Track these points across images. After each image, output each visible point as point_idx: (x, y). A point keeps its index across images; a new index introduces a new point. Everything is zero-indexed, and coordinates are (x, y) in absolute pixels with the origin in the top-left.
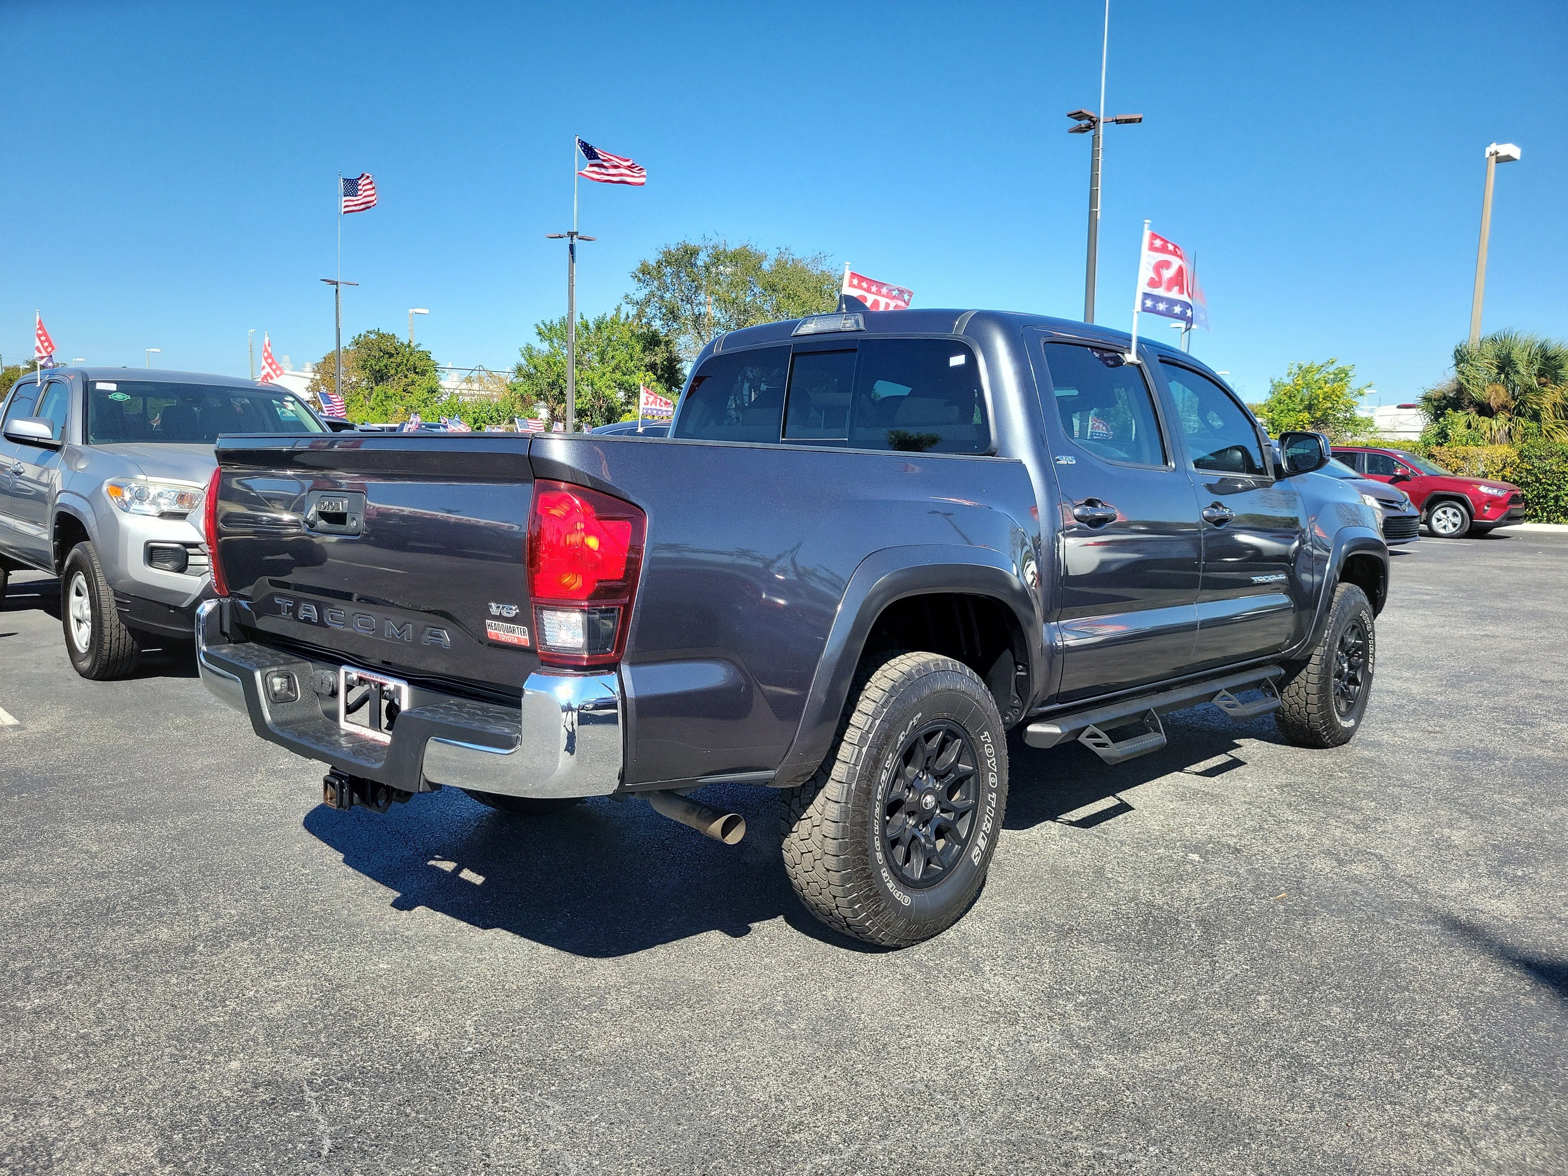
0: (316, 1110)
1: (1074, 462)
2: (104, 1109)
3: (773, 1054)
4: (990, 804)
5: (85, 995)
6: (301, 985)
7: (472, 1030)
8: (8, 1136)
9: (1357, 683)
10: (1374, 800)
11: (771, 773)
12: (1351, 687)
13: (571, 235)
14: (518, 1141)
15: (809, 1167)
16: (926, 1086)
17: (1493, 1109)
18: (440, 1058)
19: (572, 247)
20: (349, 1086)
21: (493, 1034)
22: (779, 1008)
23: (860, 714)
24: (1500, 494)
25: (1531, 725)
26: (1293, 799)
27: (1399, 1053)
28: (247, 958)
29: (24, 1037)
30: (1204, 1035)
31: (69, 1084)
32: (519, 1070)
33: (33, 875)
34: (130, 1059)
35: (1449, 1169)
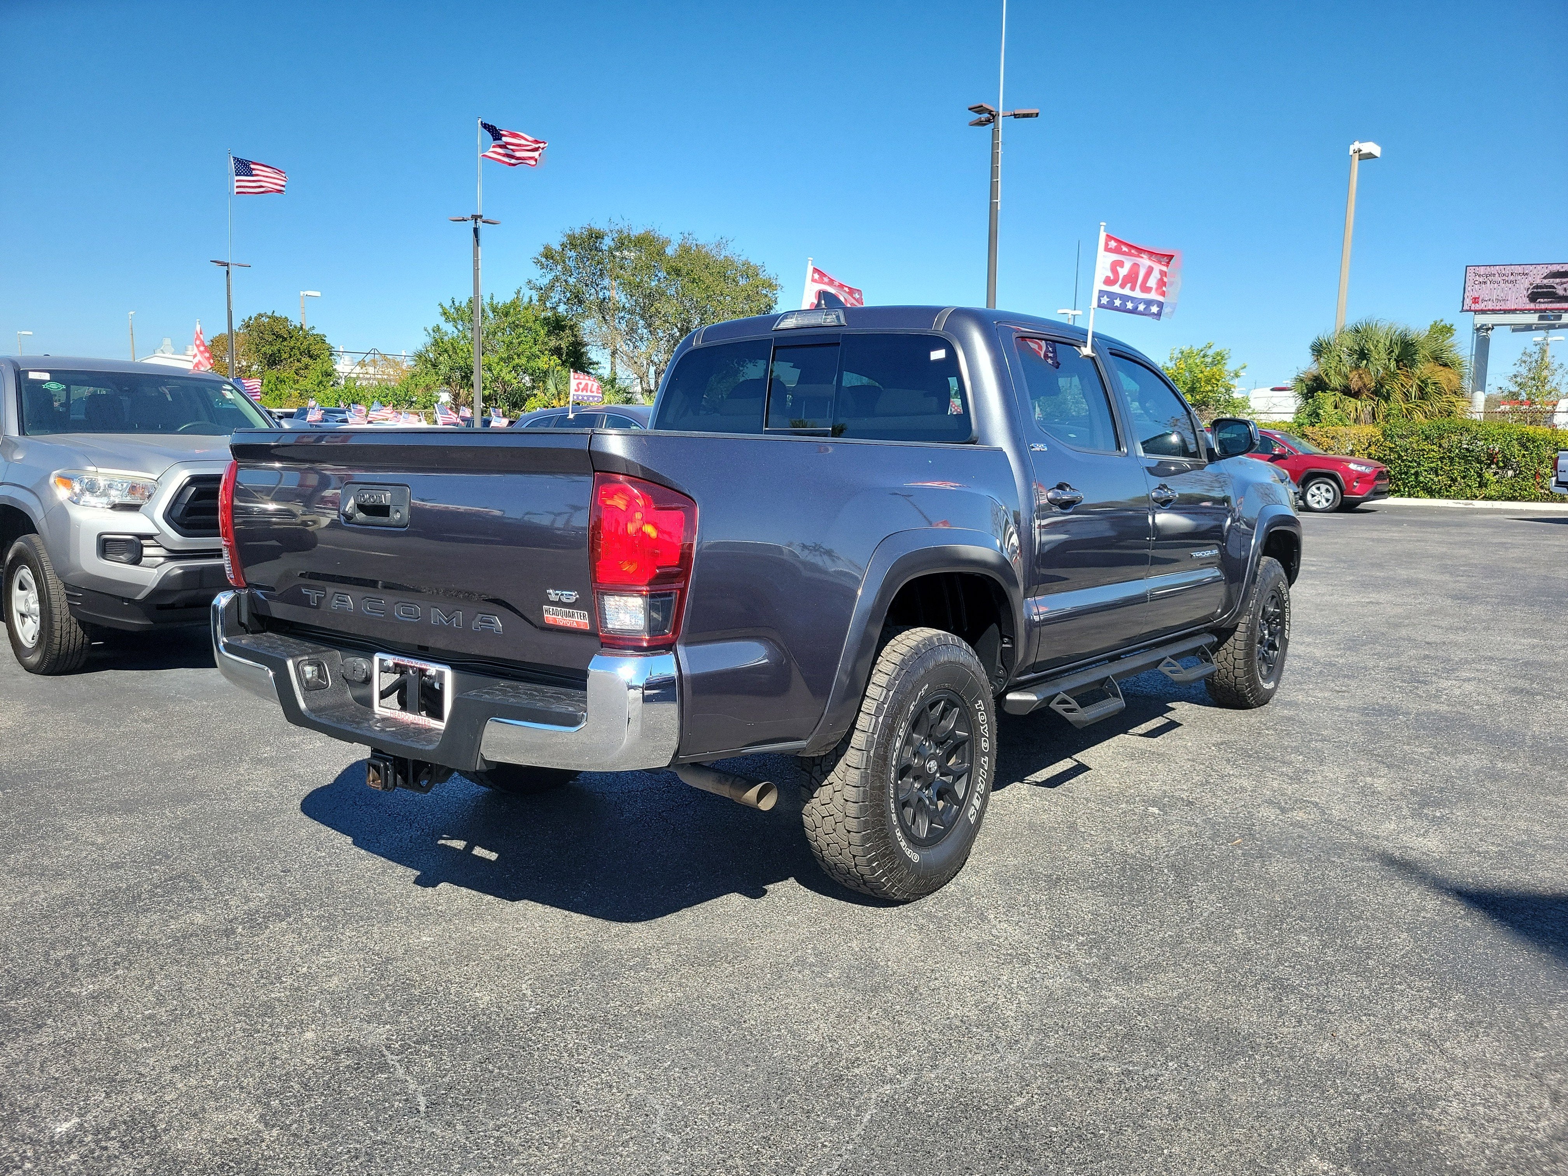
0: (401, 1071)
1: (1046, 449)
2: (193, 1082)
3: (817, 1001)
4: (983, 768)
5: (138, 978)
6: (351, 960)
7: (529, 992)
8: (105, 1111)
9: (1275, 649)
10: (1301, 754)
11: (804, 743)
12: (1271, 652)
13: (476, 218)
14: (602, 1089)
15: (874, 1096)
16: (962, 1021)
17: (1451, 1015)
18: (507, 1019)
19: (476, 231)
20: (427, 1048)
21: (551, 996)
22: (812, 959)
23: (874, 687)
24: (1368, 471)
25: (1425, 683)
26: (1230, 755)
27: (1364, 973)
28: (290, 936)
29: (90, 1020)
30: (1195, 966)
31: (151, 1061)
32: (585, 1026)
33: (45, 868)
34: (203, 1035)
35: (1424, 1067)
